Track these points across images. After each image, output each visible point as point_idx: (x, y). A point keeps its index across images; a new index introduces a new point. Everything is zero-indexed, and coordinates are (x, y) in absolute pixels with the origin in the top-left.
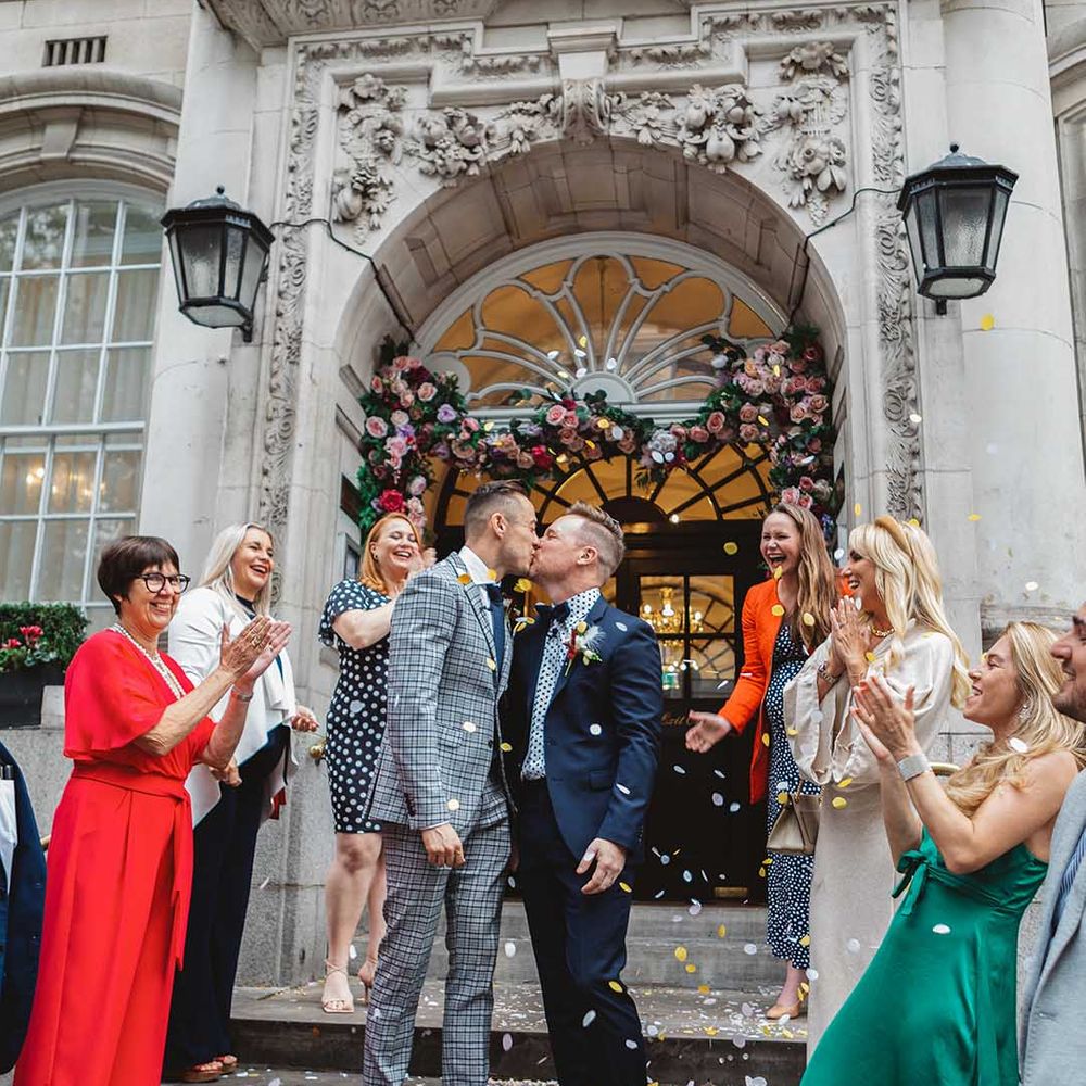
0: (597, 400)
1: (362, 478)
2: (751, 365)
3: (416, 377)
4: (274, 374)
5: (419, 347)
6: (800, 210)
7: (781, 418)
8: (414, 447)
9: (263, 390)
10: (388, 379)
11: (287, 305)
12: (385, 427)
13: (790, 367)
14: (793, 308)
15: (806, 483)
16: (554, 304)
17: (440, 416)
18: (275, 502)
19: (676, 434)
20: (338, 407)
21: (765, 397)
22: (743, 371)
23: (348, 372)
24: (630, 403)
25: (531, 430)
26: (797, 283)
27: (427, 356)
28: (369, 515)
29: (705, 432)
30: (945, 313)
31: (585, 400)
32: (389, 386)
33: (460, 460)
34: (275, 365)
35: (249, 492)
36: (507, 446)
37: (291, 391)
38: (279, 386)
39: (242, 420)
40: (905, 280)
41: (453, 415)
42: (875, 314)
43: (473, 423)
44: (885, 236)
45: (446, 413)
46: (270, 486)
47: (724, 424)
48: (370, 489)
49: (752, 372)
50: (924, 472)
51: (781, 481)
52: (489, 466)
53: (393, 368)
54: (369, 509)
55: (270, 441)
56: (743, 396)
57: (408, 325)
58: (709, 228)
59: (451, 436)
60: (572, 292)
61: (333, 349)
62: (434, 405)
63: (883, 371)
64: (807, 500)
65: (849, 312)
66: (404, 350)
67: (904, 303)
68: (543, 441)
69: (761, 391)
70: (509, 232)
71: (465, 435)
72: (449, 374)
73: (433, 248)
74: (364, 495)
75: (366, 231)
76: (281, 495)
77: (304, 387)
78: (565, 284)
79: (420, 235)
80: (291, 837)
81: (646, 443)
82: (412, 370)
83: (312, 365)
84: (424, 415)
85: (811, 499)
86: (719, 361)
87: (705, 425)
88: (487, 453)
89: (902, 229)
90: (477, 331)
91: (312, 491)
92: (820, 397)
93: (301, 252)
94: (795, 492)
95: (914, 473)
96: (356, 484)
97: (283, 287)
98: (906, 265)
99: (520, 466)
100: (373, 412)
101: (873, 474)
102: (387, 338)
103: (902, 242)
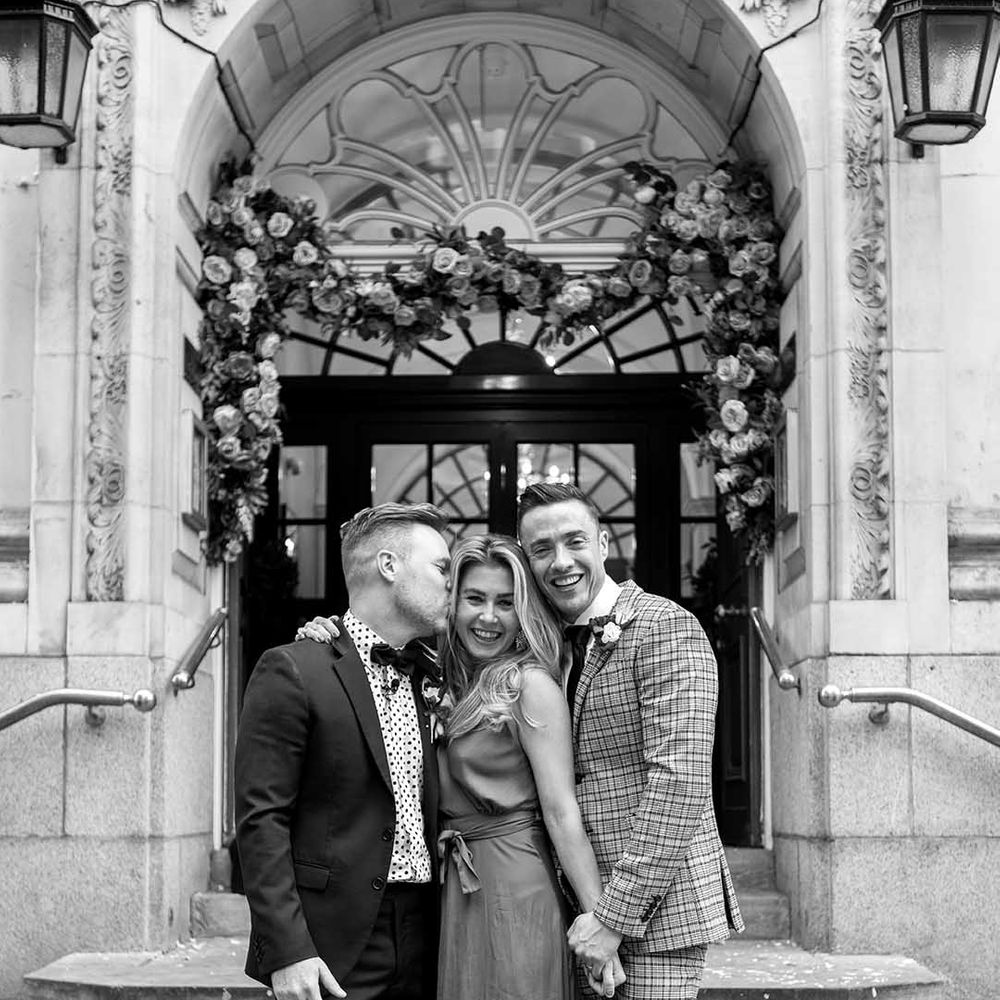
0: (494, 240)
1: (203, 336)
2: (684, 200)
3: (265, 204)
4: (97, 208)
5: (261, 159)
6: (755, 15)
7: (719, 268)
8: (265, 296)
9: (86, 228)
10: (229, 206)
11: (109, 115)
12: (227, 270)
13: (731, 205)
14: (734, 127)
15: (747, 351)
16: (433, 105)
17: (298, 256)
18: (109, 372)
19: (590, 286)
20: (178, 249)
21: (699, 242)
22: (672, 207)
23: (184, 202)
24: (530, 241)
25: (413, 278)
26: (743, 98)
27: (271, 171)
28: (211, 384)
29: (627, 285)
30: (922, 156)
31: (479, 239)
32: (229, 215)
33: (324, 314)
34: (100, 196)
35: (76, 362)
36: (384, 298)
37: (122, 229)
38: (105, 223)
39: (61, 266)
40: (877, 112)
41: (313, 255)
42: (841, 155)
43: (339, 267)
44: (856, 54)
45: (306, 253)
46: (102, 353)
47: (651, 275)
48: (211, 350)
49: (684, 211)
50: (890, 351)
51: (717, 348)
52: (360, 322)
53: (234, 191)
54: (211, 377)
55: (99, 296)
56: (673, 239)
57: (248, 132)
58: (636, 19)
59: (313, 284)
60: (455, 91)
61: (172, 175)
62: (290, 241)
63: (849, 225)
64: (747, 373)
65: (810, 149)
66: (247, 169)
67: (875, 141)
68: (427, 290)
69: (695, 234)
70: (377, 10)
71: (331, 283)
72: (304, 199)
73: (286, 34)
74: (205, 359)
75: (207, 16)
76: (117, 364)
77: (139, 225)
78: (447, 79)
79: (272, 20)
80: (153, 781)
81: (553, 295)
82: (258, 195)
83: (148, 196)
84: (277, 256)
85: (752, 371)
86: (646, 194)
87: (626, 276)
88: (356, 303)
89: (877, 47)
90: (335, 139)
91: (154, 359)
92: (766, 244)
93: (123, 42)
94: (734, 363)
95: (880, 353)
96: (196, 344)
97: (103, 91)
98: (878, 93)
99: (399, 322)
100: (212, 249)
101: (834, 352)
102: (229, 153)
103: (876, 64)
